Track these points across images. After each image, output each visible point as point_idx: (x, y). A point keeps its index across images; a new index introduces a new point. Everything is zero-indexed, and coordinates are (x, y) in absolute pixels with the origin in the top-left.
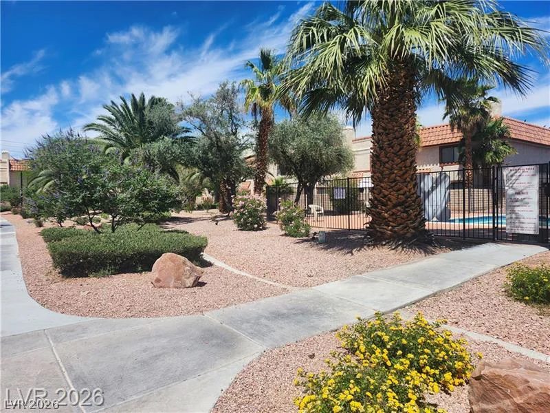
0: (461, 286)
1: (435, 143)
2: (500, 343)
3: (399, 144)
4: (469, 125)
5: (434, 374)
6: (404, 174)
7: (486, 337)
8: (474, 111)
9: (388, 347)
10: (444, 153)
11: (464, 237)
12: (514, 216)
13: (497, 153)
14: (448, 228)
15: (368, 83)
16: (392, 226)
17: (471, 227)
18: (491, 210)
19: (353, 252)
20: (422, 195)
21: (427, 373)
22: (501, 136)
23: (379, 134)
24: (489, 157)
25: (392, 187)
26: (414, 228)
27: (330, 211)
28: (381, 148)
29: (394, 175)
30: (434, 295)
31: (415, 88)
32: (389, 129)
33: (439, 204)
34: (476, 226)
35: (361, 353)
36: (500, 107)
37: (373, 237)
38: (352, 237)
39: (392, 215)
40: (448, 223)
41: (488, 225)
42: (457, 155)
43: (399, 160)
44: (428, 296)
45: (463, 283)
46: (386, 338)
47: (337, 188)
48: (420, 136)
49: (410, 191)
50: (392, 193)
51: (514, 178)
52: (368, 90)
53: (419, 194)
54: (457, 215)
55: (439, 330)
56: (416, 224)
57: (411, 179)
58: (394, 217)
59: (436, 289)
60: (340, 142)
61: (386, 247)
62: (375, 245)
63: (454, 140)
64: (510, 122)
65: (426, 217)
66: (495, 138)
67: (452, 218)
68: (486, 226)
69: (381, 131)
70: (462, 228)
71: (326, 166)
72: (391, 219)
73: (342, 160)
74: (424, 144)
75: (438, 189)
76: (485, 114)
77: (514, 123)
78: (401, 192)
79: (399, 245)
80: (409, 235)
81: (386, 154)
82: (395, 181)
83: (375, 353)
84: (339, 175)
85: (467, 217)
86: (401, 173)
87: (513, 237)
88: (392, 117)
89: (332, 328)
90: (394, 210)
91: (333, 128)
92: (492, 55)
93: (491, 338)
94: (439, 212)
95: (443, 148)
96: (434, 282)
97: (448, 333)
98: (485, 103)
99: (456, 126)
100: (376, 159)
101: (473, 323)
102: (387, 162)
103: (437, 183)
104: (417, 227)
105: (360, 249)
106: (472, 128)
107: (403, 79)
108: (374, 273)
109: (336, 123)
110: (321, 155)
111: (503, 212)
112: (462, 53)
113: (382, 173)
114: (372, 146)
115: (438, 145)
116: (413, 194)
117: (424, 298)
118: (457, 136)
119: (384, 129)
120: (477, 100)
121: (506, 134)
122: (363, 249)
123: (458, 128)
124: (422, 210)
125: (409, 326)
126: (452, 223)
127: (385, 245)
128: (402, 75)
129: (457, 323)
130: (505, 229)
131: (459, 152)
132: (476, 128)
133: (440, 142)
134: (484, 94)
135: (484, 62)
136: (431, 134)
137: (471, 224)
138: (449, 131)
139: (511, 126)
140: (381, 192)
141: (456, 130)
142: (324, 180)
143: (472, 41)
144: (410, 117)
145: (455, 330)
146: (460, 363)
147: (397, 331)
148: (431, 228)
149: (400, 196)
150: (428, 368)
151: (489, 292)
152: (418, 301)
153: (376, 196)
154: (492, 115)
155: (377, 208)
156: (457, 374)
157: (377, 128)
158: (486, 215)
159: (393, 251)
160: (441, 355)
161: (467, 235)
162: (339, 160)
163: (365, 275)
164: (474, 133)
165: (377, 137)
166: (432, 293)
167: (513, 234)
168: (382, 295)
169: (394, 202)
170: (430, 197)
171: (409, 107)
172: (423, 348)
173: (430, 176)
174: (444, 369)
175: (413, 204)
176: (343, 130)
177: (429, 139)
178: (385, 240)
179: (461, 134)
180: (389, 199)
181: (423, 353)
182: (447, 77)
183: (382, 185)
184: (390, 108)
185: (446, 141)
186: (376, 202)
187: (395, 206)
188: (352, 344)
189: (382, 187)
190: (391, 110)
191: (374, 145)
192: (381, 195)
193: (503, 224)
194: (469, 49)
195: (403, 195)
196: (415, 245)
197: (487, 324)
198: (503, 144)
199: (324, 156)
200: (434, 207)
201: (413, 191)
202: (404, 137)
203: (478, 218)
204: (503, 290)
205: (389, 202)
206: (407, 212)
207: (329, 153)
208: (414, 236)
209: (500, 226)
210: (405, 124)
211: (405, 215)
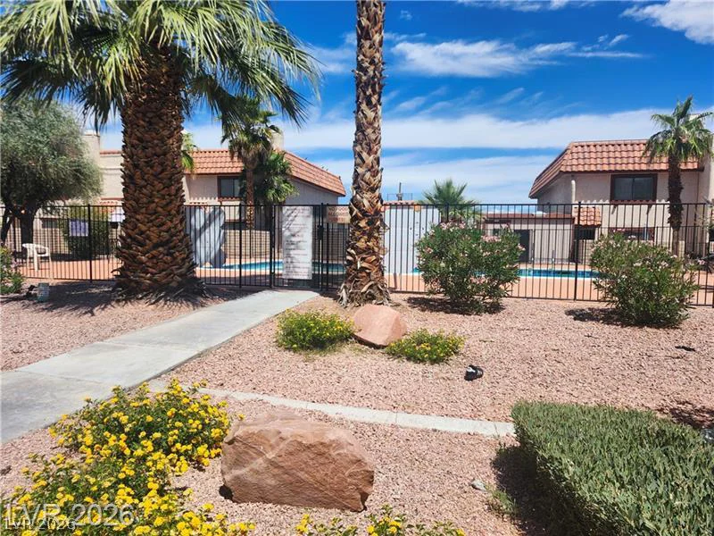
0: (231, 341)
1: (213, 171)
2: (266, 398)
3: (161, 164)
4: (250, 155)
5: (186, 451)
6: (167, 204)
7: (253, 395)
8: (255, 139)
9: (127, 430)
10: (223, 185)
11: (240, 285)
12: (289, 260)
13: (278, 191)
14: (223, 276)
15: (113, 69)
16: (151, 273)
17: (248, 274)
18: (268, 256)
19: (95, 311)
20: (193, 234)
21: (178, 452)
22: (283, 172)
23: (133, 146)
24: (271, 194)
25: (151, 221)
26: (181, 275)
27: (64, 255)
28: (136, 166)
29: (154, 204)
30: (199, 355)
31: (182, 93)
32: (147, 142)
33: (213, 245)
34: (253, 273)
35: (89, 447)
36: (283, 138)
37: (126, 289)
38: (94, 291)
39: (152, 258)
40: (223, 270)
41: (265, 271)
42: (238, 188)
43: (161, 186)
44: (191, 358)
45: (234, 337)
46: (124, 419)
47: (75, 220)
48: (194, 160)
49: (175, 227)
50: (152, 229)
51: (290, 218)
52: (113, 79)
53: (188, 233)
54: (233, 260)
55: (197, 395)
56: (183, 270)
57: (178, 212)
58: (155, 261)
59: (202, 348)
60: (78, 152)
61: (143, 301)
62: (127, 300)
63: (234, 171)
64: (292, 158)
65: (198, 262)
66: (276, 174)
67: (227, 264)
68: (263, 272)
69: (135, 142)
70: (238, 275)
71: (55, 185)
72: (150, 264)
73: (81, 179)
74: (199, 171)
75: (212, 227)
76: (267, 145)
77: (295, 159)
78: (164, 228)
79: (160, 298)
80: (174, 284)
81: (143, 174)
82: (156, 212)
83: (107, 442)
84: (80, 202)
85: (243, 263)
86: (164, 202)
87: (288, 284)
88: (150, 125)
89: (47, 423)
90: (154, 252)
91: (65, 129)
92: (268, 73)
93: (257, 395)
94: (213, 255)
95: (222, 178)
96: (200, 340)
97: (206, 397)
98: (267, 131)
99: (236, 154)
100: (129, 180)
101: (240, 382)
102: (145, 187)
103: (210, 220)
104: (185, 275)
105: (105, 307)
106: (254, 159)
107: (165, 77)
108: (124, 337)
109: (70, 122)
110: (45, 167)
111: (280, 258)
112: (236, 61)
113: (137, 201)
114: (123, 162)
115: (215, 174)
116: (180, 231)
117: (186, 362)
118: (236, 167)
119: (139, 139)
120: (258, 127)
121: (288, 171)
122: (109, 306)
123: (238, 157)
124: (192, 252)
125: (159, 398)
126: (227, 270)
127: (141, 299)
128: (164, 70)
129: (222, 385)
130: (281, 275)
131: (240, 186)
132: (258, 160)
133: (218, 171)
134: (265, 121)
135: (259, 78)
136: (208, 160)
137: (248, 270)
138: (229, 159)
139: (293, 163)
140: (136, 227)
141: (236, 159)
142: (53, 207)
143: (247, 49)
144: (175, 129)
145: (219, 394)
146: (218, 430)
147: (141, 407)
148: (203, 276)
149: (162, 234)
150: (178, 445)
151: (261, 344)
152: (179, 366)
153: (129, 231)
154: (275, 146)
155: (131, 249)
156: (213, 444)
157: (130, 137)
158: (263, 261)
159: (152, 307)
160: (194, 425)
161: (243, 283)
162: (78, 179)
163: (107, 342)
164: (256, 164)
165: (129, 150)
166: (196, 353)
167: (289, 280)
168: (131, 365)
169: (155, 241)
170: (203, 236)
171: (173, 116)
172: (174, 421)
173: (203, 210)
174: (198, 442)
175: (179, 244)
176: (82, 134)
177: (205, 165)
178: (141, 292)
179: (241, 164)
180: (148, 238)
181: (174, 428)
182: (220, 88)
183: (138, 217)
184: (147, 112)
185: (225, 171)
186: (129, 240)
187: (156, 246)
188: (75, 438)
189: (138, 220)
190: (150, 115)
191: (126, 161)
192: (137, 231)
193: (279, 270)
194: (243, 57)
195: (167, 232)
196: (182, 297)
197: (254, 381)
198: (285, 182)
199: (51, 170)
200: (208, 249)
201: (179, 227)
202: (168, 156)
203: (255, 264)
204: (275, 340)
205: (147, 241)
206: (171, 254)
207: (60, 165)
208: (180, 285)
209: (276, 272)
210: (169, 138)
211: (169, 258)
